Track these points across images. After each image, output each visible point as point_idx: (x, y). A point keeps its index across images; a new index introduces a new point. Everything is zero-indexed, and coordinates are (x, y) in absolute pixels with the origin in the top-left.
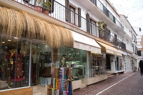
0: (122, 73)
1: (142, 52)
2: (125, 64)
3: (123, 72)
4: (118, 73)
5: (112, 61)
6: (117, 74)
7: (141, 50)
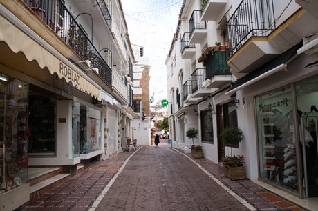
0: (96, 159)
1: (141, 103)
2: (105, 130)
3: (99, 156)
4: (83, 162)
5: (64, 120)
6: (78, 168)
7: (139, 98)
